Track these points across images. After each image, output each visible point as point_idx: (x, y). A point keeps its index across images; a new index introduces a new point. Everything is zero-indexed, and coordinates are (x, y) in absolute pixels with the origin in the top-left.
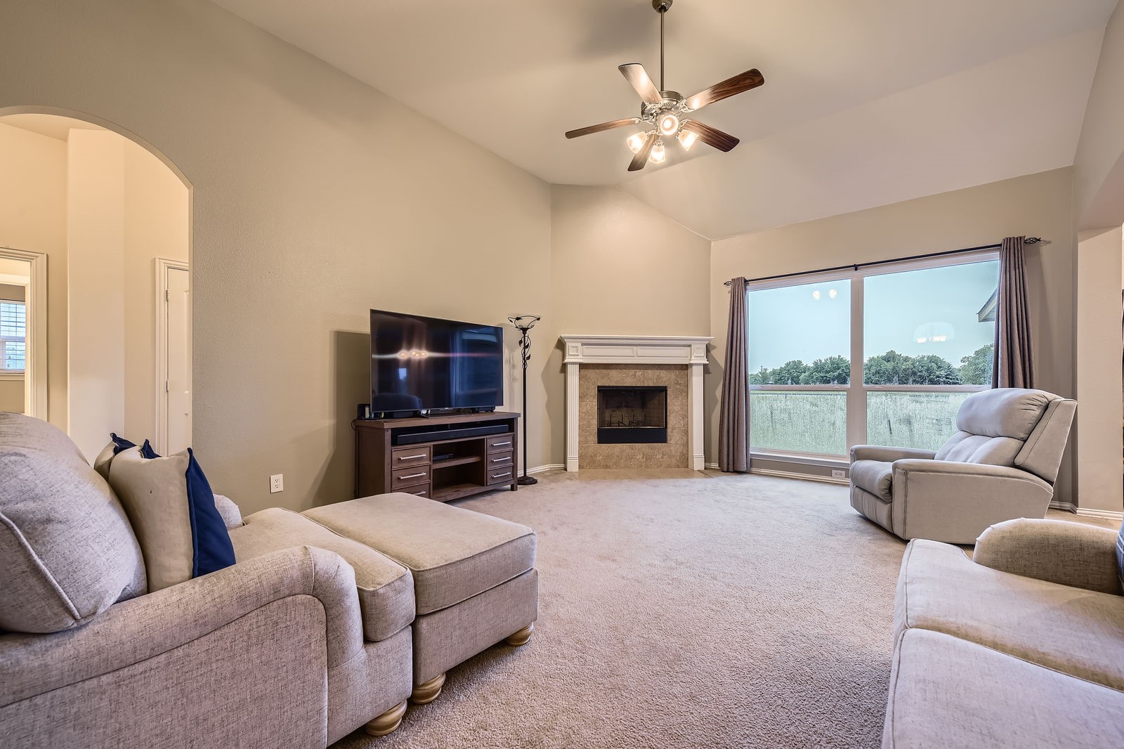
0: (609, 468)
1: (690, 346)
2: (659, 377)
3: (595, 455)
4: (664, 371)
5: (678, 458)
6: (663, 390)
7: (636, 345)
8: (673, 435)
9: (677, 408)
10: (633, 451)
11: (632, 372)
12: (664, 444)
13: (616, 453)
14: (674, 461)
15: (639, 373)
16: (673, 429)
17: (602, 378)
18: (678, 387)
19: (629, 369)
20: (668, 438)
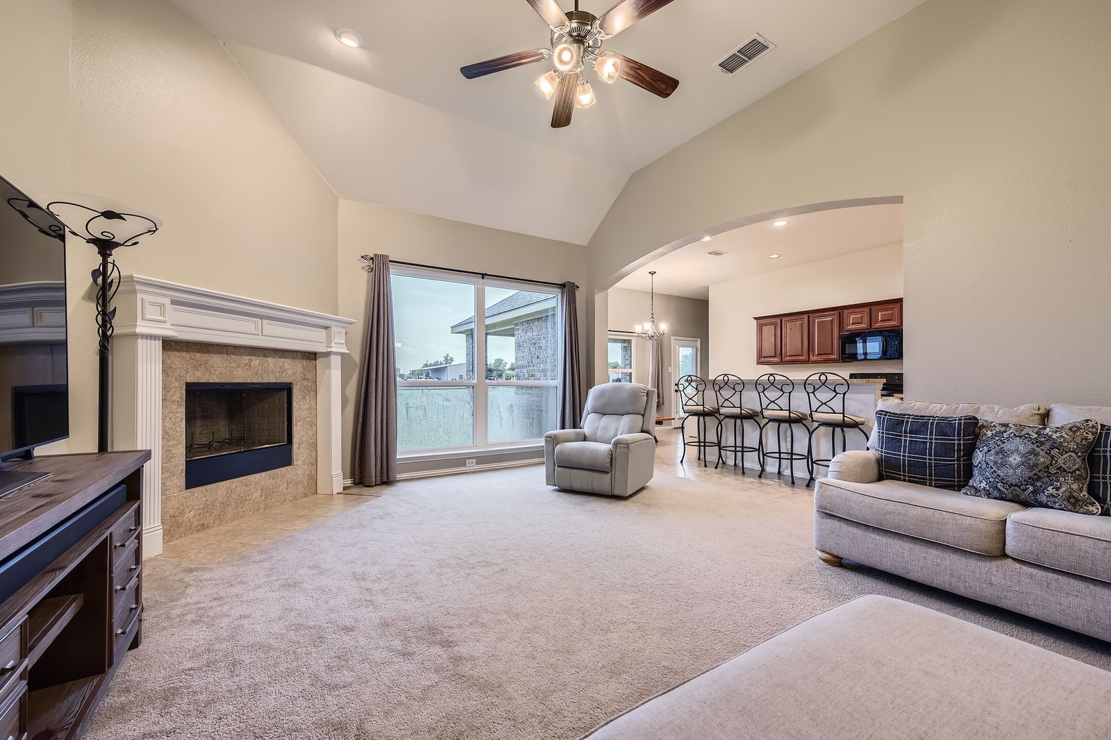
0: (208, 527)
1: (326, 328)
2: (283, 370)
3: (182, 513)
4: (288, 360)
5: (305, 483)
6: (287, 389)
7: (262, 317)
8: (300, 451)
9: (305, 414)
10: (247, 488)
11: (246, 359)
12: (288, 468)
13: (220, 499)
14: (301, 489)
15: (256, 361)
16: (300, 443)
17: (195, 368)
18: (306, 383)
19: (241, 355)
20: (295, 457)
